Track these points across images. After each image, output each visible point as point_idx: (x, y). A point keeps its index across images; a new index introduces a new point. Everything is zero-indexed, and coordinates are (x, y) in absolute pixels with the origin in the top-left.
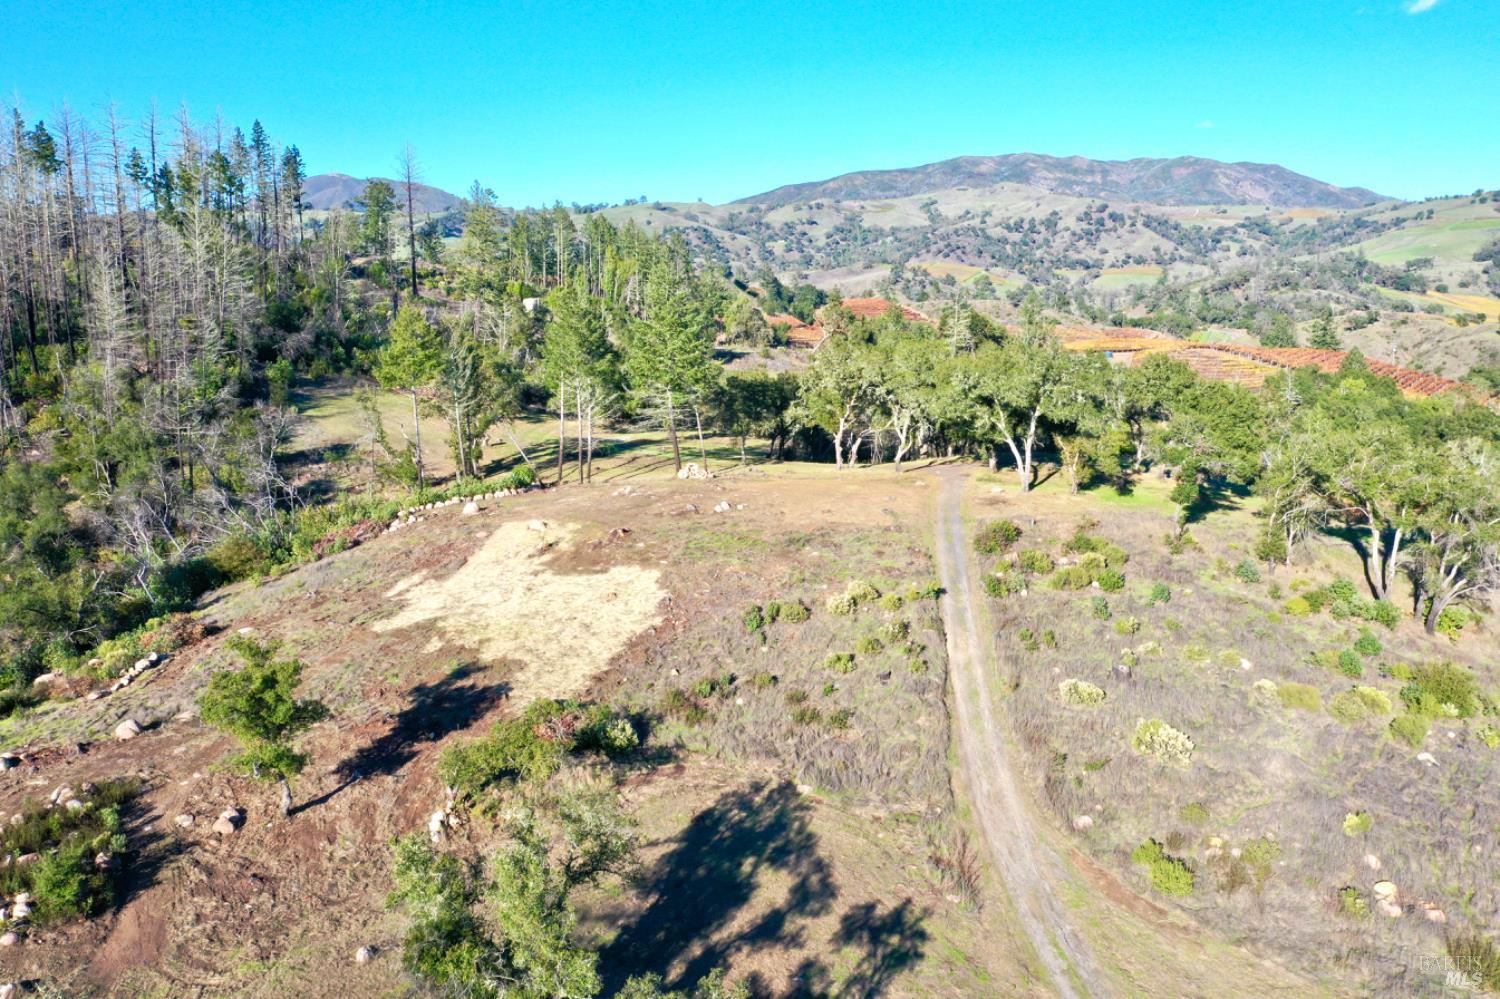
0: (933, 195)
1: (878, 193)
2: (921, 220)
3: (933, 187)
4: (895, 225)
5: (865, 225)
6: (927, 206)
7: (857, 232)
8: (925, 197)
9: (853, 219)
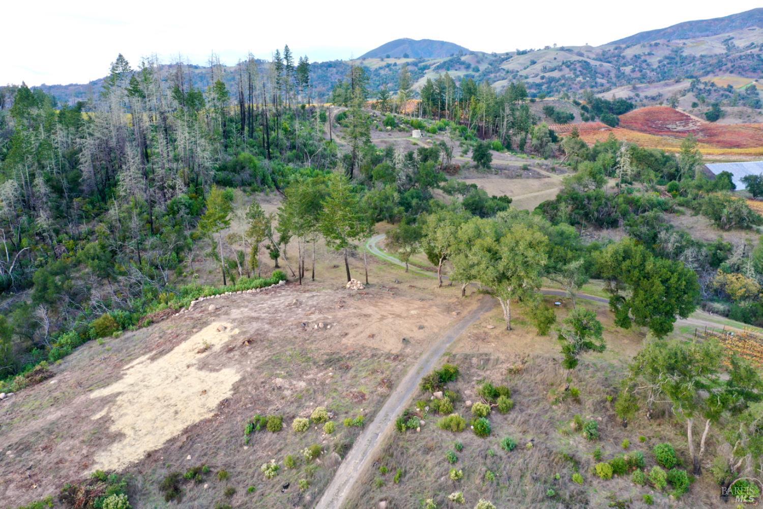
0: (732, 34)
1: (698, 34)
2: (720, 49)
3: (733, 29)
4: (703, 53)
5: (684, 54)
6: (726, 42)
7: (678, 59)
8: (726, 35)
9: (677, 51)
